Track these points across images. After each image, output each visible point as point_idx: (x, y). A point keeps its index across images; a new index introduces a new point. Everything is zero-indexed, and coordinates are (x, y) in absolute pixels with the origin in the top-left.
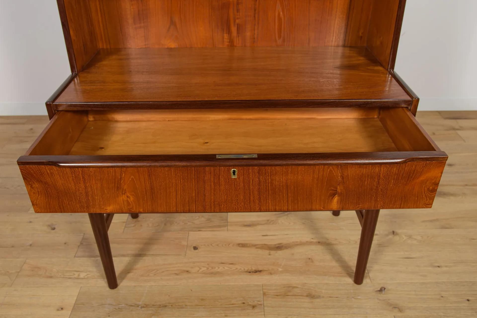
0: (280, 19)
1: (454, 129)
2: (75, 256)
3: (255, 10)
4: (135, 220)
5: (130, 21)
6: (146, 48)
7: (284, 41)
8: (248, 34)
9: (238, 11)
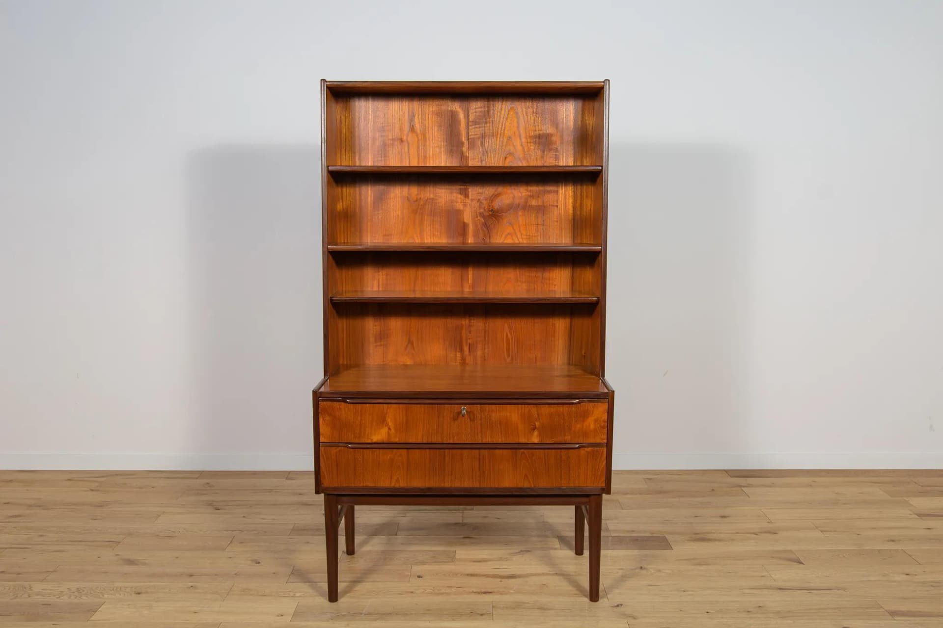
0: (508, 339)
1: (740, 486)
2: (287, 582)
3: (485, 332)
4: (350, 556)
5: (372, 339)
6: (383, 364)
7: (512, 359)
8: (479, 353)
9: (470, 332)
